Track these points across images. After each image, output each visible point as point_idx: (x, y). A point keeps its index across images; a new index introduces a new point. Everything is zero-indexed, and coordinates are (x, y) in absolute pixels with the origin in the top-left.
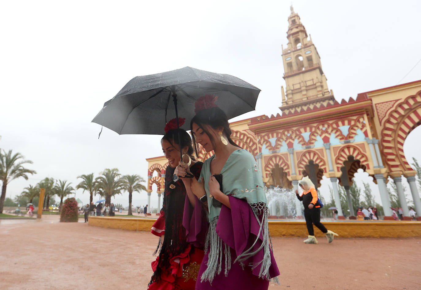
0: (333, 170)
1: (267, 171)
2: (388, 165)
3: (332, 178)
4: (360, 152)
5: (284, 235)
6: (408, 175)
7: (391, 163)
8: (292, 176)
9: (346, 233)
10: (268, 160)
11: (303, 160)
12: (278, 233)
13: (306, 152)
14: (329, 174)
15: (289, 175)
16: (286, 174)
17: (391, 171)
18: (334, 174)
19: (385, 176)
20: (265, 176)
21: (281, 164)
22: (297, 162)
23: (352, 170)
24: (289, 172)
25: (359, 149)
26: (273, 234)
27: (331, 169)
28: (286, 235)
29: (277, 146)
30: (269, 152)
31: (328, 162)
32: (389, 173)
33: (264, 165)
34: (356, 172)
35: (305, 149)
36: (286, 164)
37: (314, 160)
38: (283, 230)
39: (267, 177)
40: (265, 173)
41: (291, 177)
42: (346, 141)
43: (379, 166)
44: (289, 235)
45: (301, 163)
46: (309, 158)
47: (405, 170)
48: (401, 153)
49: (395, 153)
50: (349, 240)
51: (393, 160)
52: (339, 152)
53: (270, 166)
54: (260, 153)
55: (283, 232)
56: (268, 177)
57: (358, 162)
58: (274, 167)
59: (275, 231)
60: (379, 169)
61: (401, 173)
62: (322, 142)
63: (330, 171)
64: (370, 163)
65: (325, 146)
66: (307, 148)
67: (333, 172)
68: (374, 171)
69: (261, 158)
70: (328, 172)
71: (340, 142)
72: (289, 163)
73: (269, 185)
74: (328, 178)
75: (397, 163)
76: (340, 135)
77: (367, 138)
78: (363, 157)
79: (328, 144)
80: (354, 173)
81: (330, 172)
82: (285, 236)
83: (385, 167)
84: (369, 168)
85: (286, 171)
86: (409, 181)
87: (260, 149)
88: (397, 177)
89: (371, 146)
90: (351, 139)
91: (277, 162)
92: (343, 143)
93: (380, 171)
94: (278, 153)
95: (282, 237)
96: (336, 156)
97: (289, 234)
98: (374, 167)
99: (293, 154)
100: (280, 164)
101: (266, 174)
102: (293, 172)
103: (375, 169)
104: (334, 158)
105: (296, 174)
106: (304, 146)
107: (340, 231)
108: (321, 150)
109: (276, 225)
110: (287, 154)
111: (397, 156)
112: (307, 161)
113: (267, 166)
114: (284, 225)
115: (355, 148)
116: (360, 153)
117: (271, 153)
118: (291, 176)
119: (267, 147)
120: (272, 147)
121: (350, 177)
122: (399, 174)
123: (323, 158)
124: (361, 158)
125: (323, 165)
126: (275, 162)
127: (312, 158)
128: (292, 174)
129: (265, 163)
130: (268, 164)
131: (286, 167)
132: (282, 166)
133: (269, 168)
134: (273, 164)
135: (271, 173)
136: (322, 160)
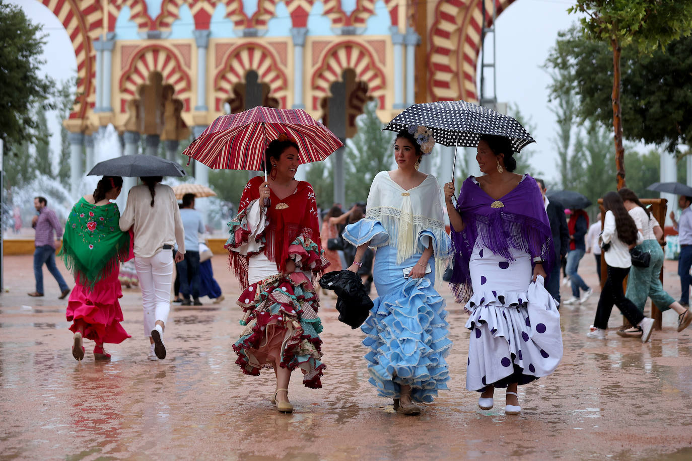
0: (302, 106)
1: (126, 90)
4: (373, 62)
7: (440, 92)
8: (197, 113)
10: (133, 59)
11: (232, 70)
13: (242, 47)
15: (188, 110)
16: (179, 106)
20: (117, 106)
21: (169, 76)
22: (213, 72)
24: (188, 100)
25: (371, 56)
27: (298, 101)
29: (165, 17)
30: (138, 33)
31: (294, 82)
33: (118, 74)
35: (240, 38)
37: (261, 72)
39: (123, 110)
40: (118, 96)
41: (194, 116)
42: (346, 28)
43: (405, 105)
45: (224, 78)
46: (247, 66)
48: (467, 68)
49: (454, 67)
51: (445, 85)
52: (326, 57)
53: (136, 78)
54: (111, 35)
56: (127, 108)
57: (364, 87)
58: (148, 83)
62: (288, 23)
63: (294, 107)
64: (388, 93)
65: (293, 37)
66: (246, 35)
68: (393, 115)
69: (113, 50)
71: (332, 29)
72: (192, 73)
75: (451, 93)
76: (335, 10)
77: (394, 29)
78: (375, 76)
79: (303, 30)
84: (383, 107)
87: (112, 20)
89: (398, 50)
90: (358, 26)
91: (159, 68)
92: (339, 32)
94: (166, 39)
96: (316, 67)
99: (207, 47)
101: (123, 102)
102: (201, 103)
103: (396, 111)
104: (310, 71)
105: (207, 108)
106: (241, 29)
108: (282, 46)
110: (189, 46)
111: (456, 75)
112: (241, 72)
113: (127, 77)
115: (364, 51)
116: (371, 66)
117: (145, 36)
118: (193, 112)
119: (134, 17)
120: (149, 18)
121: (353, 112)
123: (283, 68)
124: (371, 79)
125: (279, 89)
126: (152, 67)
127: (255, 66)
128: (197, 108)
129: (122, 68)
130: (133, 69)
131: (182, 85)
132: (172, 81)
133: (134, 83)
134: (145, 73)
135: (137, 97)
136: (280, 75)
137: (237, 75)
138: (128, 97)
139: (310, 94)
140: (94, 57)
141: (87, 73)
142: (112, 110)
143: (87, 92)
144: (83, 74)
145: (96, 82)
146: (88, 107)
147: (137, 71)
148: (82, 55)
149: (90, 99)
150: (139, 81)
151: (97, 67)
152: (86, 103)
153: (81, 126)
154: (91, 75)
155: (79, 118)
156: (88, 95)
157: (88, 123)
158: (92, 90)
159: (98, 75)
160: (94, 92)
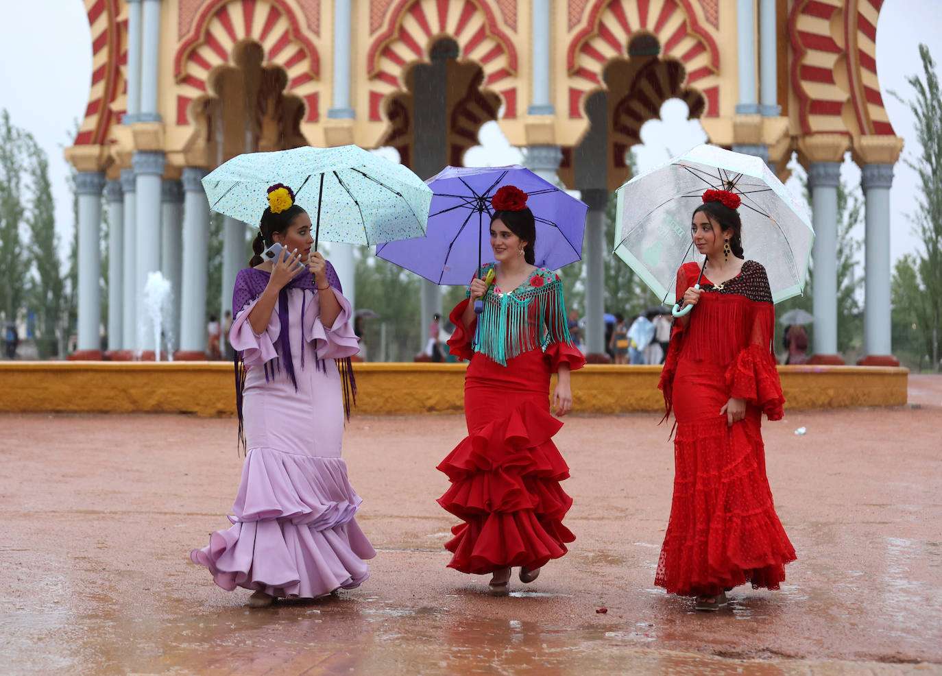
0: (550, 109)
1: (187, 80)
2: (801, 96)
3: (536, 153)
4: (694, 22)
5: (431, 409)
6: (870, 158)
7: (814, 90)
8: (333, 123)
9: (611, 400)
10: (203, 17)
11: (405, 37)
12: (414, 402)
14: (529, 128)
15: (314, 118)
17: (807, 132)
18: (551, 128)
19: (777, 154)
20: (171, 112)
21: (277, 49)
22: (366, 42)
23: (637, 106)
24: (313, 98)
25: (689, 8)
26: (397, 407)
27: (540, 99)
28: (438, 408)
31: (530, 61)
32: (794, 138)
33: (173, 46)
34: (655, 114)
36: (307, 51)
37: (463, 40)
38: (430, 393)
39: (182, 120)
40: (173, 91)
41: (326, 131)
43: (760, 108)
44: (448, 409)
45: (388, 52)
46: (435, 28)
47: (863, 133)
48: (863, 42)
49: (839, 40)
50: (615, 419)
51: (824, 76)
52: (596, 9)
53: (208, 54)
55: (429, 398)
56: (190, 117)
57: (675, 69)
58: (232, 64)
59: (407, 394)
60: (756, 119)
61: (845, 142)
63: (532, 110)
64: (724, 83)
67: (547, 119)
68: (736, 127)
70: (525, 118)
72: (322, 44)
73: (180, 170)
74: (519, 147)
75: (836, 92)
78: (698, 49)
80: (641, 120)
81: (534, 119)
82: (434, 412)
83: (784, 113)
84: (714, 112)
85: (302, 91)
86: (865, 186)
88: (825, 163)
91: (256, 34)
93: (759, 128)
95: (427, 413)
96: (577, 30)
97: (447, 405)
98: (739, 109)
100: (268, 45)
101: (182, 102)
102: (340, 103)
103: (742, 119)
104: (565, 39)
105: (353, 113)
107: (595, 392)
109: (410, 377)
111: (844, 56)
112: (422, 40)
113: (189, 53)
114: (436, 375)
116: (689, 30)
118: (325, 122)
121: (622, 138)
122: (836, 148)
123: (508, 31)
124: (689, 56)
125: (502, 74)
126: (240, 34)
127: (451, 29)
128: (333, 114)
129: (181, 37)
130: (202, 38)
131: (302, 68)
132: (281, 60)
133: (205, 64)
134: (227, 44)
135: (211, 92)
136: (503, 47)
137: (414, 46)
138: (192, 93)
139: (565, 84)
140: (126, 23)
141: (110, 56)
142: (159, 118)
143: (111, 94)
144: (103, 56)
145: (128, 71)
146: (114, 120)
147: (210, 41)
148: (103, 22)
149: (115, 106)
150: (214, 60)
151: (130, 43)
152: (110, 112)
153: (100, 157)
154: (119, 58)
155: (95, 143)
156: (113, 99)
157: (113, 151)
158: (120, 88)
159: (131, 58)
160: (125, 92)
